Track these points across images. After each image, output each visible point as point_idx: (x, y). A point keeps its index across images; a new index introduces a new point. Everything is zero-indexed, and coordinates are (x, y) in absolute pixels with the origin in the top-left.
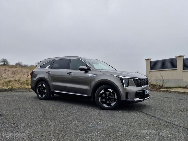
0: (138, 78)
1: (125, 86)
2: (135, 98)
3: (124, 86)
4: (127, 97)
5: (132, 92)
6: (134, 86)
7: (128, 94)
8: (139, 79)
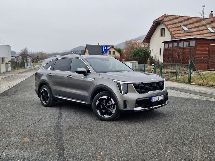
0: (141, 83)
1: (123, 93)
2: (135, 107)
3: (121, 93)
4: (125, 106)
5: (132, 100)
6: (135, 92)
7: (127, 102)
8: (143, 84)
